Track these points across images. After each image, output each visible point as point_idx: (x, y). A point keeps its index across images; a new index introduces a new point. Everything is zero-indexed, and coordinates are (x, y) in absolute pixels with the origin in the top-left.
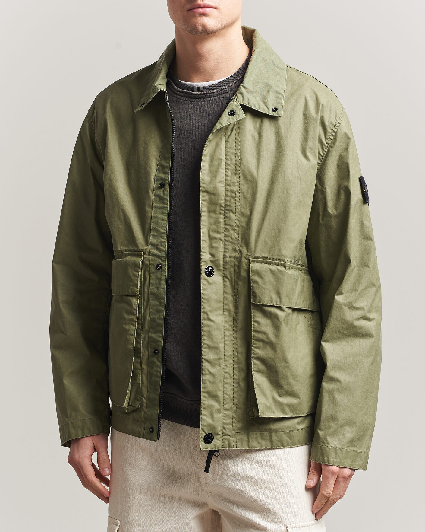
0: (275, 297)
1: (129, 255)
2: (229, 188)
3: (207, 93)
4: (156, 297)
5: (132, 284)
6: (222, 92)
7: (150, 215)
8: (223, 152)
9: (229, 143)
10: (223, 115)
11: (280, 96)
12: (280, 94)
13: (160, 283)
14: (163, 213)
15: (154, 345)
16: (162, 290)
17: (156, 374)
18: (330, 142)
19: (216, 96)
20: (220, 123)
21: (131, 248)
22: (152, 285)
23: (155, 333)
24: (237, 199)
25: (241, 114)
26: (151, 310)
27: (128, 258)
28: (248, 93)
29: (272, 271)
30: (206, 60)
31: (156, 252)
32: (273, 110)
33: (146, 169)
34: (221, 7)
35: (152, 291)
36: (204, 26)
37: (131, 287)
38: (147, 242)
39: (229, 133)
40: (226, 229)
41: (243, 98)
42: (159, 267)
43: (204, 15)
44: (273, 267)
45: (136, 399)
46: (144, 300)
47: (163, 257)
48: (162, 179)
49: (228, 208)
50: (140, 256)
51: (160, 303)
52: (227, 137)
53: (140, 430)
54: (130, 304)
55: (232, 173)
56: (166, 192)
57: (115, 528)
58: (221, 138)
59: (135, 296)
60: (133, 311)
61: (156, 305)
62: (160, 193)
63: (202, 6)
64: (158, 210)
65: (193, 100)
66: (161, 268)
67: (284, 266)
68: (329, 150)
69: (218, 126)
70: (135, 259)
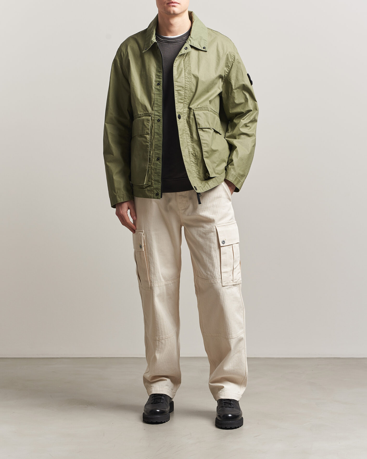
0: (207, 124)
1: (144, 116)
2: (186, 80)
3: (176, 41)
4: (158, 134)
5: (146, 129)
6: (183, 40)
7: (154, 97)
8: (183, 65)
9: (185, 62)
10: (182, 49)
11: (206, 42)
12: (206, 41)
13: (159, 128)
14: (160, 96)
15: (157, 155)
16: (160, 131)
17: (159, 169)
18: (232, 60)
19: (180, 42)
20: (181, 52)
21: (145, 113)
22: (156, 129)
23: (158, 150)
24: (190, 85)
25: (190, 49)
26: (155, 140)
27: (144, 117)
28: (193, 40)
29: (204, 113)
30: (174, 27)
31: (157, 114)
32: (203, 48)
33: (150, 77)
34: (182, 3)
35: (156, 132)
36: (174, 11)
37: (146, 130)
38: (153, 109)
39: (185, 57)
40: (185, 98)
41: (191, 42)
42: (159, 121)
43: (174, 6)
44: (204, 112)
45: (149, 181)
46: (152, 136)
47: (161, 116)
48: (159, 81)
49: (186, 89)
50: (150, 116)
51: (160, 136)
52: (184, 59)
53: (151, 195)
54: (146, 138)
55: (187, 73)
56: (161, 87)
57: (142, 234)
58: (181, 60)
59: (148, 134)
60: (147, 141)
61: (158, 138)
62: (158, 87)
63: (174, 2)
64: (157, 95)
65: (169, 44)
66: (160, 121)
67: (208, 110)
68: (232, 64)
69: (180, 54)
70: (147, 117)
